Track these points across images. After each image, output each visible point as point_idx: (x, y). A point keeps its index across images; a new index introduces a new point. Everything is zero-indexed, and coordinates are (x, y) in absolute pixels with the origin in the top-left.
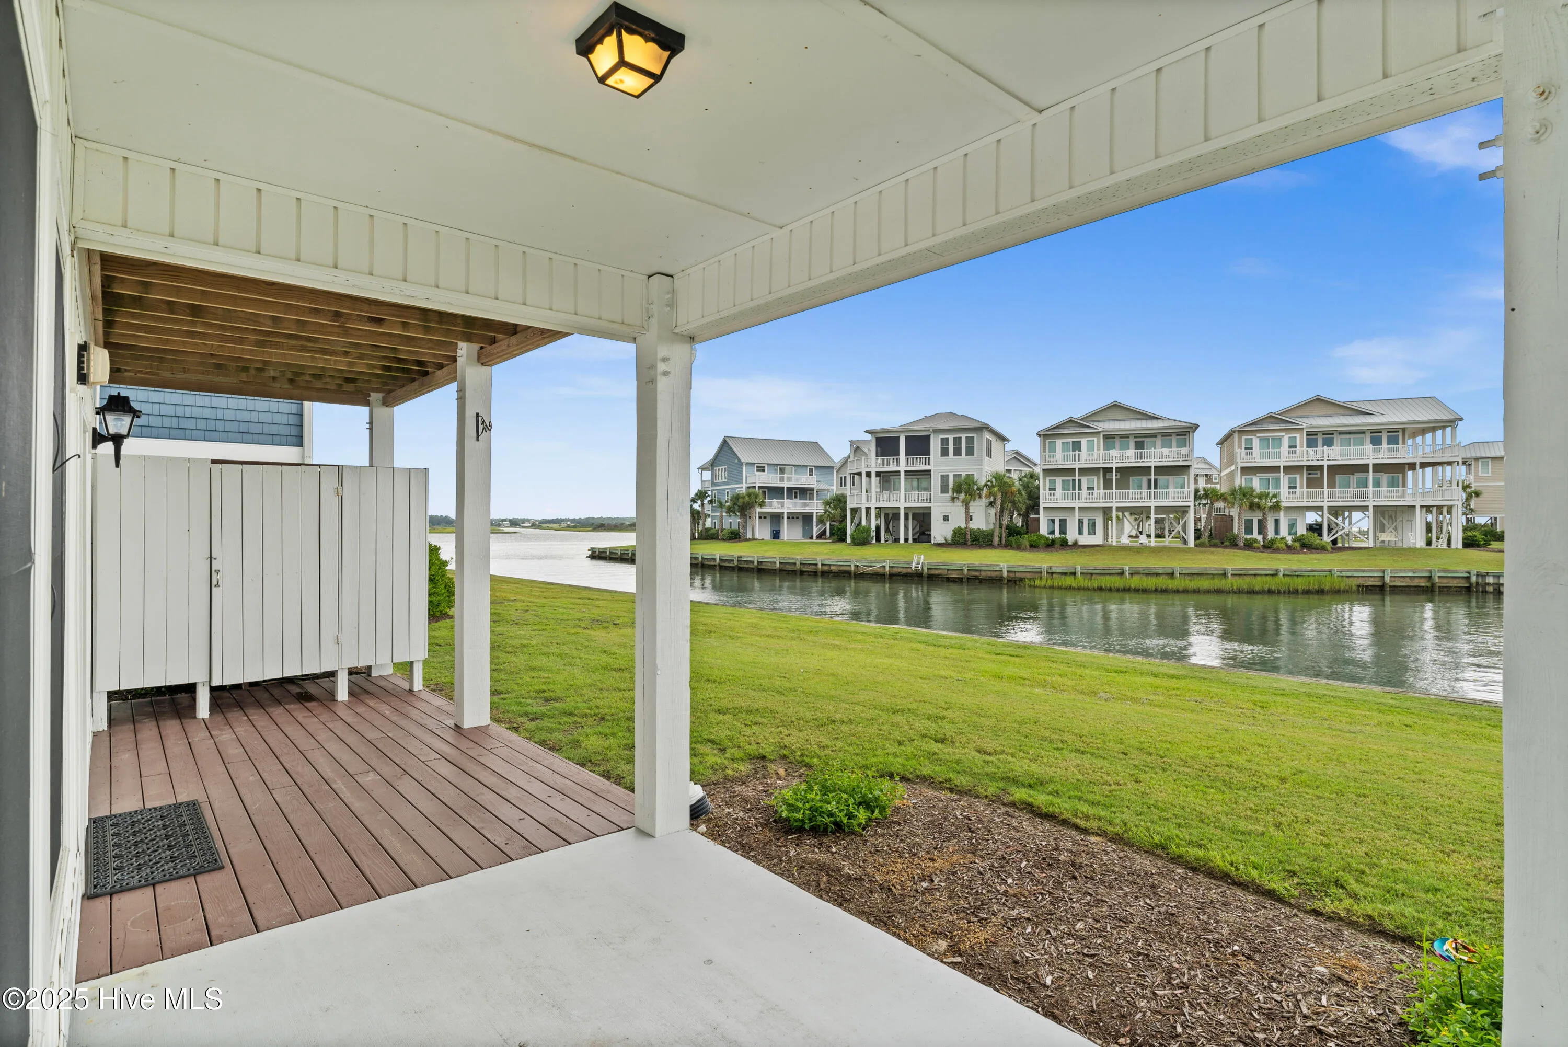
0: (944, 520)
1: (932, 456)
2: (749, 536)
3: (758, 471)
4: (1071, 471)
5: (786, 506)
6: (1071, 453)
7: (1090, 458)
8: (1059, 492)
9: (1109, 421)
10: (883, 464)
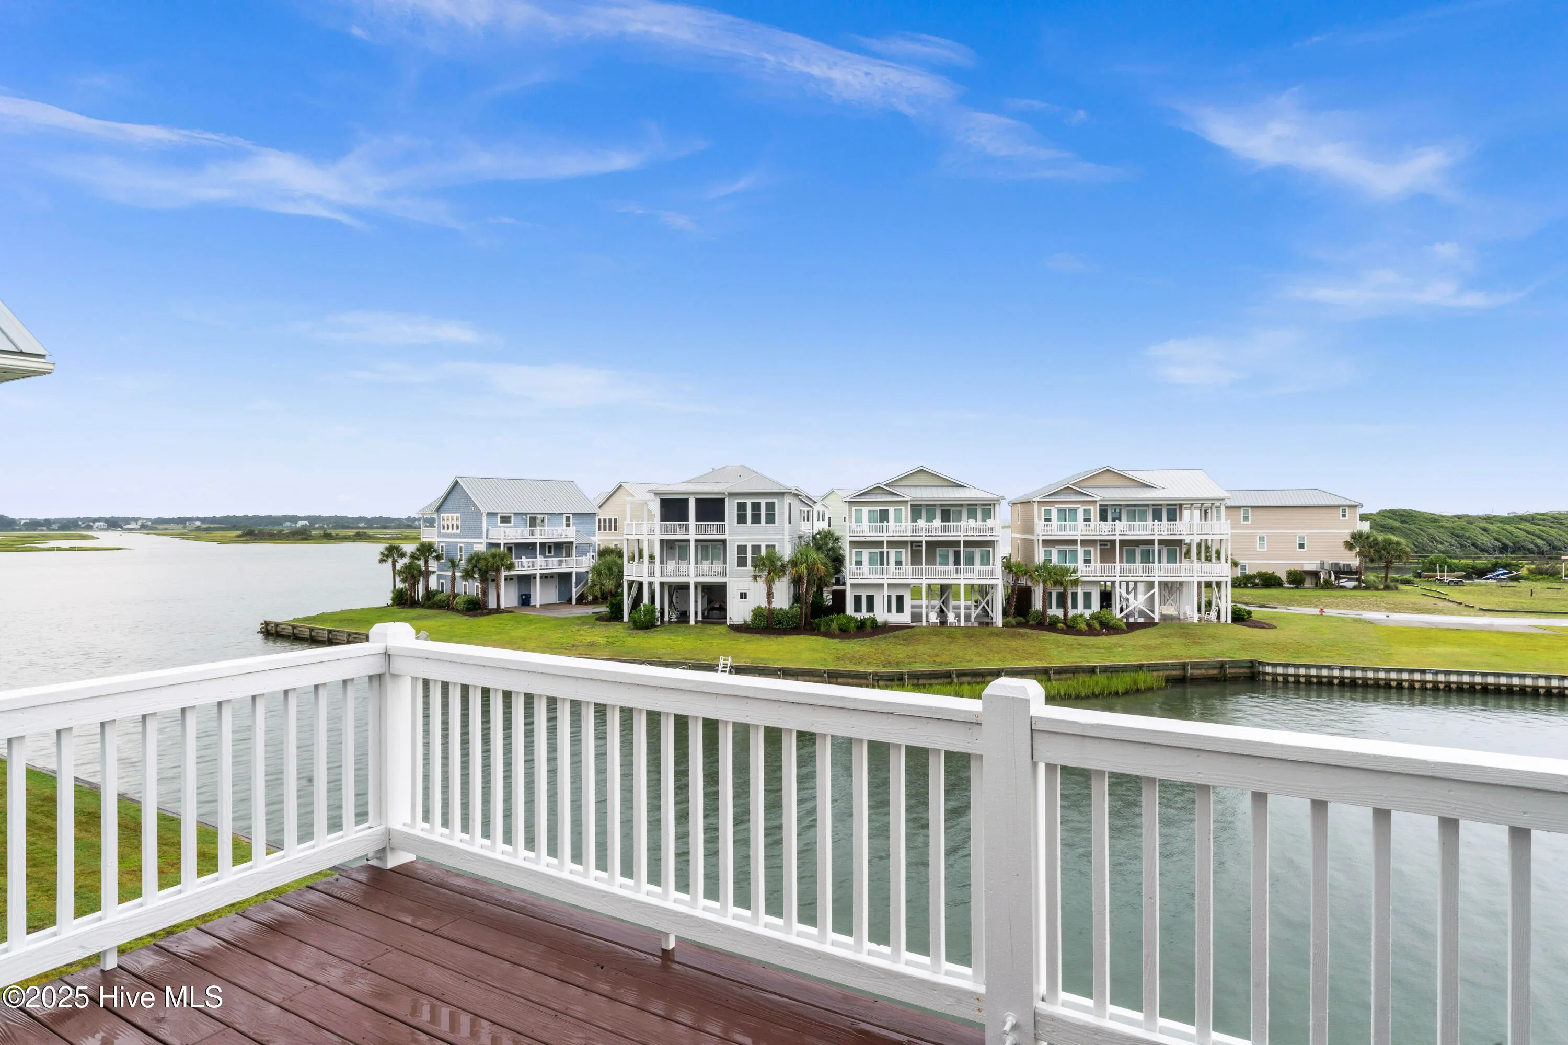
0: (741, 598)
1: (727, 523)
2: (492, 604)
3: (502, 522)
4: (879, 544)
5: (539, 565)
6: (879, 524)
7: (898, 529)
8: (866, 565)
9: (915, 486)
10: (667, 531)
